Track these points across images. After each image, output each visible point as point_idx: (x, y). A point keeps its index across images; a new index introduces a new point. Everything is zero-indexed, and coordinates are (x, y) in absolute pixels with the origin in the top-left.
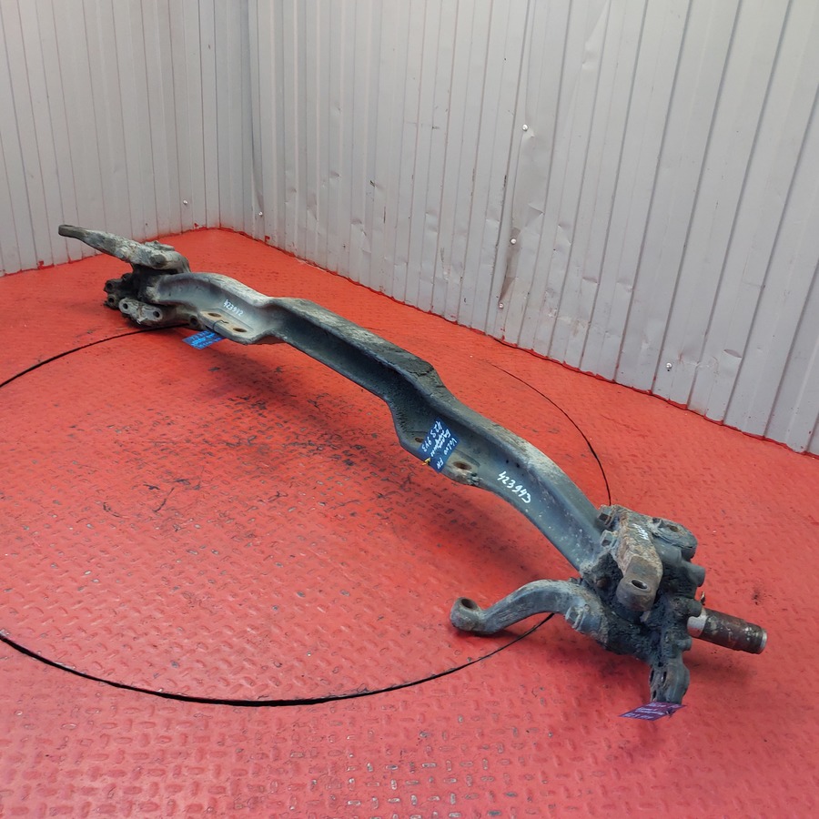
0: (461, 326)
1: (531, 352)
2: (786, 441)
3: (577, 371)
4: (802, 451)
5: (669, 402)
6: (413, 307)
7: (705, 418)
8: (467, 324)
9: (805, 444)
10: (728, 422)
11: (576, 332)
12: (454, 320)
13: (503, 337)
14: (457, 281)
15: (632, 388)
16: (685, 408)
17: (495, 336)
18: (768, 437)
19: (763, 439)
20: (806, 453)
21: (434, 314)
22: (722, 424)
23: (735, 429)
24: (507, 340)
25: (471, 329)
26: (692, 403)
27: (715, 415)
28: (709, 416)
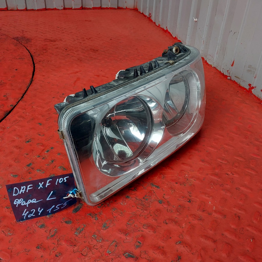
2: (55, 6)
4: (62, 8)
7: (18, 10)
9: (62, 4)
10: (28, 8)
16: (6, 9)
18: (47, 8)
19: (46, 9)
20: (65, 9)
22: (26, 10)
23: (33, 10)
26: (9, 6)
27: (22, 7)
28: (19, 8)
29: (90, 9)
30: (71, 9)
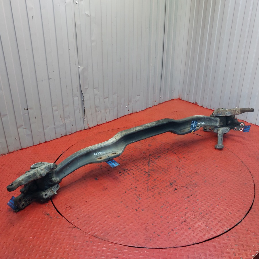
0: (73, 133)
1: (98, 125)
2: (150, 107)
3: (110, 122)
5: (129, 114)
6: (55, 139)
7: (137, 112)
8: (75, 132)
11: (106, 113)
12: (71, 133)
13: (89, 127)
14: (69, 121)
15: (121, 117)
16: (132, 113)
17: (85, 129)
19: (146, 109)
21: (63, 136)
22: (140, 111)
23: (142, 111)
24: (90, 127)
25: (77, 132)
26: (133, 111)
27: (138, 110)
29: (161, 103)
30: (155, 106)
